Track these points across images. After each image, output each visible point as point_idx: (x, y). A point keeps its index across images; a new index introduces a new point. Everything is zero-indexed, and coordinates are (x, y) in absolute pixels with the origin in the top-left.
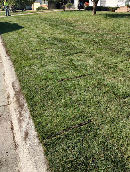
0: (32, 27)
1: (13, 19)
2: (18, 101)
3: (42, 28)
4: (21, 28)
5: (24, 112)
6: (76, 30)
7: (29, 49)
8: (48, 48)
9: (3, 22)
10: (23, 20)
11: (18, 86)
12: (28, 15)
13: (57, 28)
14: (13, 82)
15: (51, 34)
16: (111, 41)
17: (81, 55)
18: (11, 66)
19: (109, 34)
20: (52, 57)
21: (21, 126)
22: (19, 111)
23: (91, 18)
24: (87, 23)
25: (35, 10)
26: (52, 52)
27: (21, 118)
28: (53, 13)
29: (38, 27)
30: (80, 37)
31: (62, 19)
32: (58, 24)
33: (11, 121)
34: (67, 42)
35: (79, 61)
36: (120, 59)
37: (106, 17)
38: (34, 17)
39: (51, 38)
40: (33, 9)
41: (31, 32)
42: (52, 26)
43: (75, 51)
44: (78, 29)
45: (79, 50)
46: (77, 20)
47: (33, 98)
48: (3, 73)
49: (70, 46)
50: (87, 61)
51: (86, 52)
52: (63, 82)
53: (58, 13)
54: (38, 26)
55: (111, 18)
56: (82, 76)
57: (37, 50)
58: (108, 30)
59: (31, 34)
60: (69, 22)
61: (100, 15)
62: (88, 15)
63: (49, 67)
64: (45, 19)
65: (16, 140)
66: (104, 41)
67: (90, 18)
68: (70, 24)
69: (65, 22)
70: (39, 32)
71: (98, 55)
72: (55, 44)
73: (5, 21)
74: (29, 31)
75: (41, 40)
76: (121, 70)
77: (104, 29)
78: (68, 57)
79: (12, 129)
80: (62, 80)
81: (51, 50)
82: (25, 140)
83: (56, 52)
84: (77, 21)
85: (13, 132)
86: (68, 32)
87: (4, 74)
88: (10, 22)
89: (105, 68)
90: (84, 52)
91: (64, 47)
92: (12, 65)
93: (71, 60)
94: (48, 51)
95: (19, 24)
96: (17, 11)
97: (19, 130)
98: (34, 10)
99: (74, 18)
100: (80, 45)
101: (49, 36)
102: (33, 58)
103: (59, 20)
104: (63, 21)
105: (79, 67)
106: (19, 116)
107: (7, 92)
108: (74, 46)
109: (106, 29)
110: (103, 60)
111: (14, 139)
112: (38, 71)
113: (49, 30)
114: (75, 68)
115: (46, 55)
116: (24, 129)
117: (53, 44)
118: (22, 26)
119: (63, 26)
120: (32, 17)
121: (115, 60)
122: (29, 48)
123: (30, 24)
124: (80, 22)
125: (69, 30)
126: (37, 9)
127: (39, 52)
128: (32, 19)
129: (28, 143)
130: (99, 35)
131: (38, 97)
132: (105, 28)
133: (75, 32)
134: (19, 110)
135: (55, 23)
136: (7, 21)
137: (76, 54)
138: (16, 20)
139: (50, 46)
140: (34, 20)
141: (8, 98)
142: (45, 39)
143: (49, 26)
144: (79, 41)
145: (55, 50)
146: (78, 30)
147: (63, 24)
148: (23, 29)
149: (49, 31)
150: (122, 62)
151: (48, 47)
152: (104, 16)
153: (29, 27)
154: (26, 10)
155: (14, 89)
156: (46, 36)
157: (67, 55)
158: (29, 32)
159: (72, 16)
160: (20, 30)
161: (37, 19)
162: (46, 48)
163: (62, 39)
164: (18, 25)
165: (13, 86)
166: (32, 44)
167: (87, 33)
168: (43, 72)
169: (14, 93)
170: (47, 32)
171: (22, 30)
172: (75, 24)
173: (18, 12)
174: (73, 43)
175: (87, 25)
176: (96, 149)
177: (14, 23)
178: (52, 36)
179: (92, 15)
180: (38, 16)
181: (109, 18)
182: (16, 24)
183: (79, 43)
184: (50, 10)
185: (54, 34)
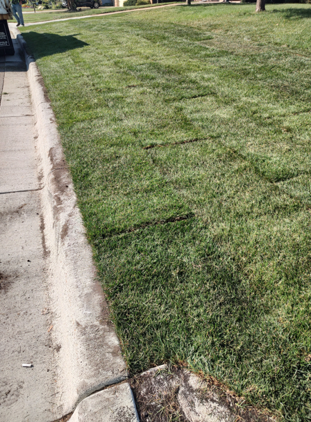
0: (106, 43)
1: (66, 27)
2: (57, 179)
3: (129, 43)
4: (81, 44)
5: (66, 198)
6: (207, 47)
7: (93, 88)
8: (133, 86)
9: (42, 33)
10: (89, 27)
11: (59, 155)
12: (101, 18)
13: (164, 45)
14: (51, 149)
15: (148, 58)
16: (283, 70)
17: (205, 100)
18: (51, 119)
19: (285, 55)
20: (141, 103)
21: (57, 219)
22: (56, 196)
23: (249, 19)
24: (237, 32)
25: (121, 5)
26: (143, 93)
27: (59, 206)
28: (161, 12)
29: (120, 43)
30: (213, 62)
31: (180, 23)
32: (167, 34)
33: (41, 216)
34: (179, 74)
35: (198, 111)
36: (293, 108)
37: (287, 17)
38: (115, 20)
39: (144, 66)
40: (116, 4)
41: (101, 54)
42: (152, 39)
43: (195, 92)
44: (211, 44)
45: (205, 88)
46: (215, 25)
47: (87, 175)
48: (34, 136)
49: (184, 81)
50: (217, 112)
51: (219, 94)
52: (153, 151)
53: (171, 10)
54: (121, 40)
55: (301, 18)
56: (196, 140)
57: (110, 90)
58: (285, 46)
59: (101, 58)
60: (196, 30)
61: (275, 11)
62: (245, 14)
63: (128, 123)
64: (139, 25)
65: (47, 244)
66: (268, 70)
67: (247, 20)
68: (197, 34)
69: (184, 29)
70: (120, 53)
71: (244, 99)
72: (153, 79)
73: (47, 32)
74: (99, 51)
75: (122, 70)
76: (289, 130)
77: (276, 44)
78: (176, 104)
79: (42, 228)
80: (152, 146)
81: (141, 89)
82: (62, 238)
83: (150, 93)
84: (214, 27)
85: (42, 232)
86: (188, 52)
87: (36, 138)
88: (60, 34)
89: (252, 125)
90: (213, 94)
91: (170, 83)
92: (53, 119)
93: (181, 109)
94: (133, 91)
95: (78, 37)
96: (78, 8)
97: (54, 225)
98: (118, 5)
99: (208, 20)
100: (209, 80)
101: (142, 62)
102: (97, 106)
103: (172, 26)
104: (180, 28)
105: (195, 124)
106: (55, 203)
107: (40, 168)
108: (194, 82)
109: (280, 44)
110: (254, 109)
111: (44, 242)
112: (105, 130)
113: (145, 48)
114: (186, 124)
115: (128, 100)
116: (62, 222)
117: (147, 77)
118: (84, 40)
119: (179, 39)
120: (110, 20)
121: (282, 111)
122: (94, 85)
123: (102, 36)
124: (220, 31)
125: (190, 47)
126: (125, 4)
127: (112, 95)
128: (110, 25)
129: (66, 243)
130: (258, 59)
131: (97, 174)
132: (278, 41)
133: (203, 53)
134: (56, 194)
135: (161, 33)
136: (53, 32)
137: (195, 97)
138: (72, 28)
139: (139, 82)
140: (113, 28)
141: (40, 178)
142: (131, 68)
143: (145, 40)
144: (208, 71)
145: (148, 90)
146: (213, 47)
147: (180, 34)
148: (85, 47)
149: (142, 51)
150: (295, 113)
151: (135, 84)
152: (285, 14)
153: (99, 42)
154: (100, 5)
155: (52, 160)
156: (134, 61)
157: (174, 100)
158: (98, 54)
159: (206, 16)
160: (79, 50)
161: (120, 25)
162: (129, 87)
163: (169, 66)
164: (75, 39)
165: (51, 154)
166: (99, 77)
167: (232, 53)
168: (115, 131)
169: (51, 166)
170: (139, 53)
171: (82, 49)
172: (208, 34)
173: (80, 10)
174: (193, 75)
175: (238, 36)
176: (190, 256)
177: (67, 35)
178: (149, 61)
179: (254, 13)
180: (124, 18)
181: (294, 20)
182: (71, 36)
183: (206, 76)
184: (157, 4)
185: (154, 57)
